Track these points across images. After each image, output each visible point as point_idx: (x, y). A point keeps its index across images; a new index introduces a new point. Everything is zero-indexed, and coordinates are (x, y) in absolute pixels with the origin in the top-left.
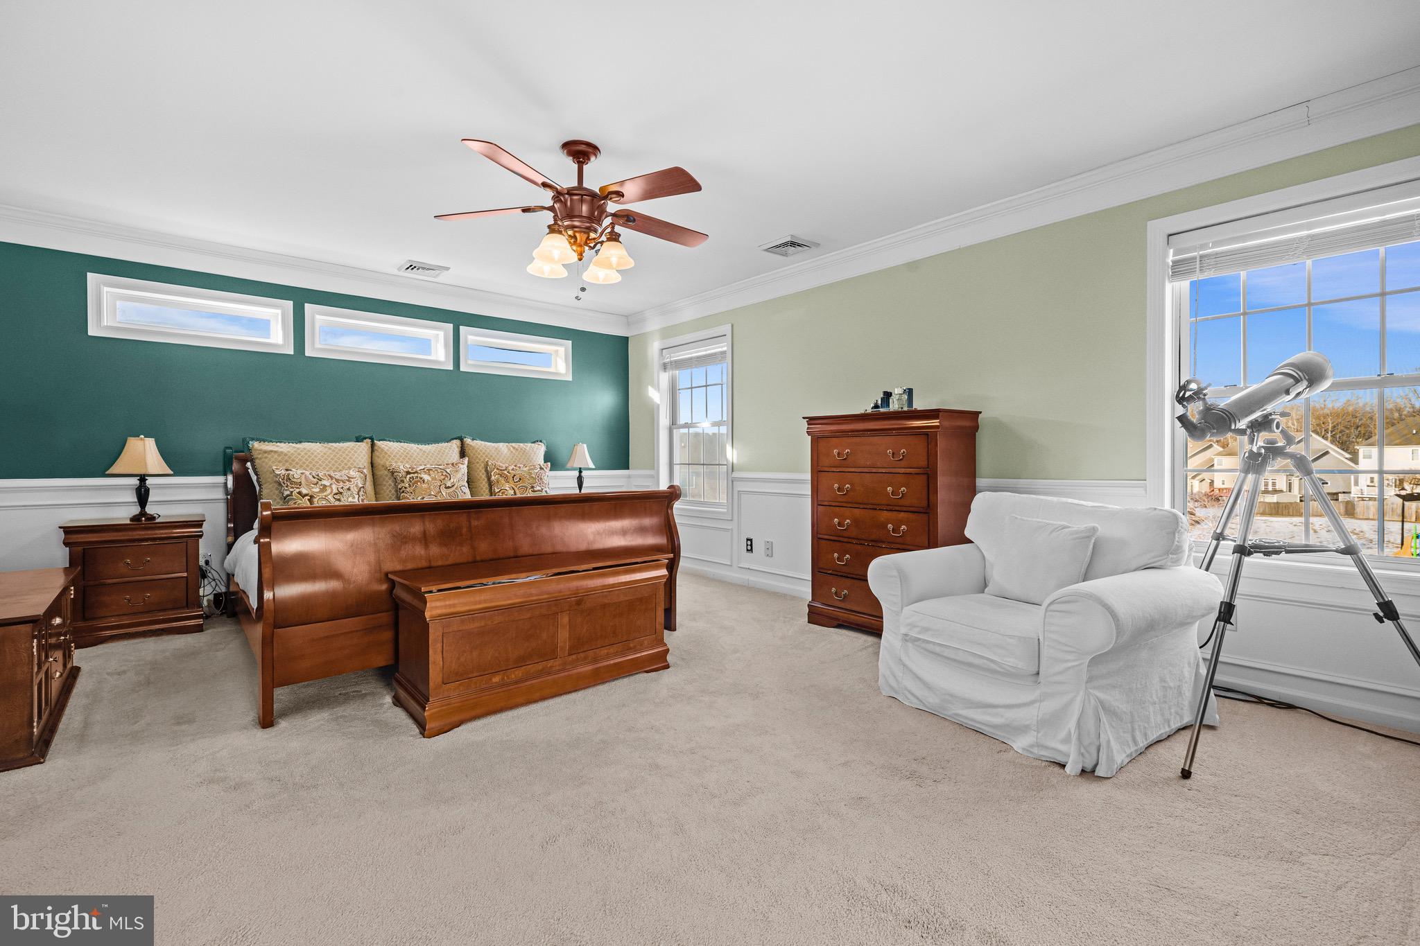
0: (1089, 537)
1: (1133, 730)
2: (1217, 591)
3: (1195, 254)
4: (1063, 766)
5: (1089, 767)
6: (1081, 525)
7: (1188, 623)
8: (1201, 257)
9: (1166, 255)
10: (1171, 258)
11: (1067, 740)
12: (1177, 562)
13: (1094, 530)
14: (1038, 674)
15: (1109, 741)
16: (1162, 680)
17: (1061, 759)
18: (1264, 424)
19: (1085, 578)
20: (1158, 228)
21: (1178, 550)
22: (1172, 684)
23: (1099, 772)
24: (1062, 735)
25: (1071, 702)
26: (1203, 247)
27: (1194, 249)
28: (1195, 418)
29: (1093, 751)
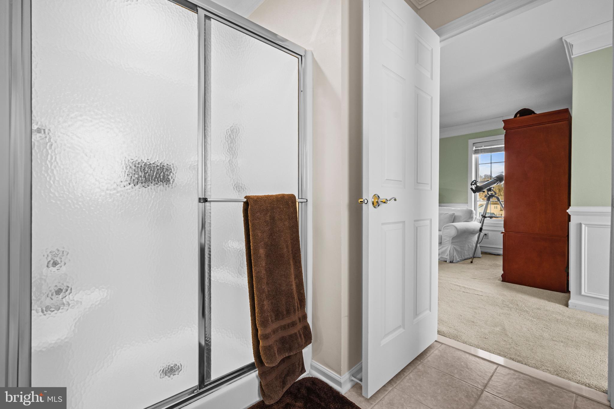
0: (453, 215)
1: (461, 255)
2: (480, 225)
3: (479, 148)
4: (446, 262)
5: (452, 261)
6: (451, 213)
7: (475, 234)
8: (481, 149)
9: (473, 148)
10: (474, 149)
11: (447, 256)
12: (472, 220)
13: (454, 214)
14: (441, 243)
15: (456, 255)
16: (468, 246)
17: (446, 260)
18: (490, 190)
19: (453, 222)
20: (471, 142)
21: (472, 218)
22: (470, 247)
23: (454, 262)
24: (446, 255)
25: (448, 248)
26: (482, 147)
27: (479, 147)
28: (474, 188)
29: (453, 257)
